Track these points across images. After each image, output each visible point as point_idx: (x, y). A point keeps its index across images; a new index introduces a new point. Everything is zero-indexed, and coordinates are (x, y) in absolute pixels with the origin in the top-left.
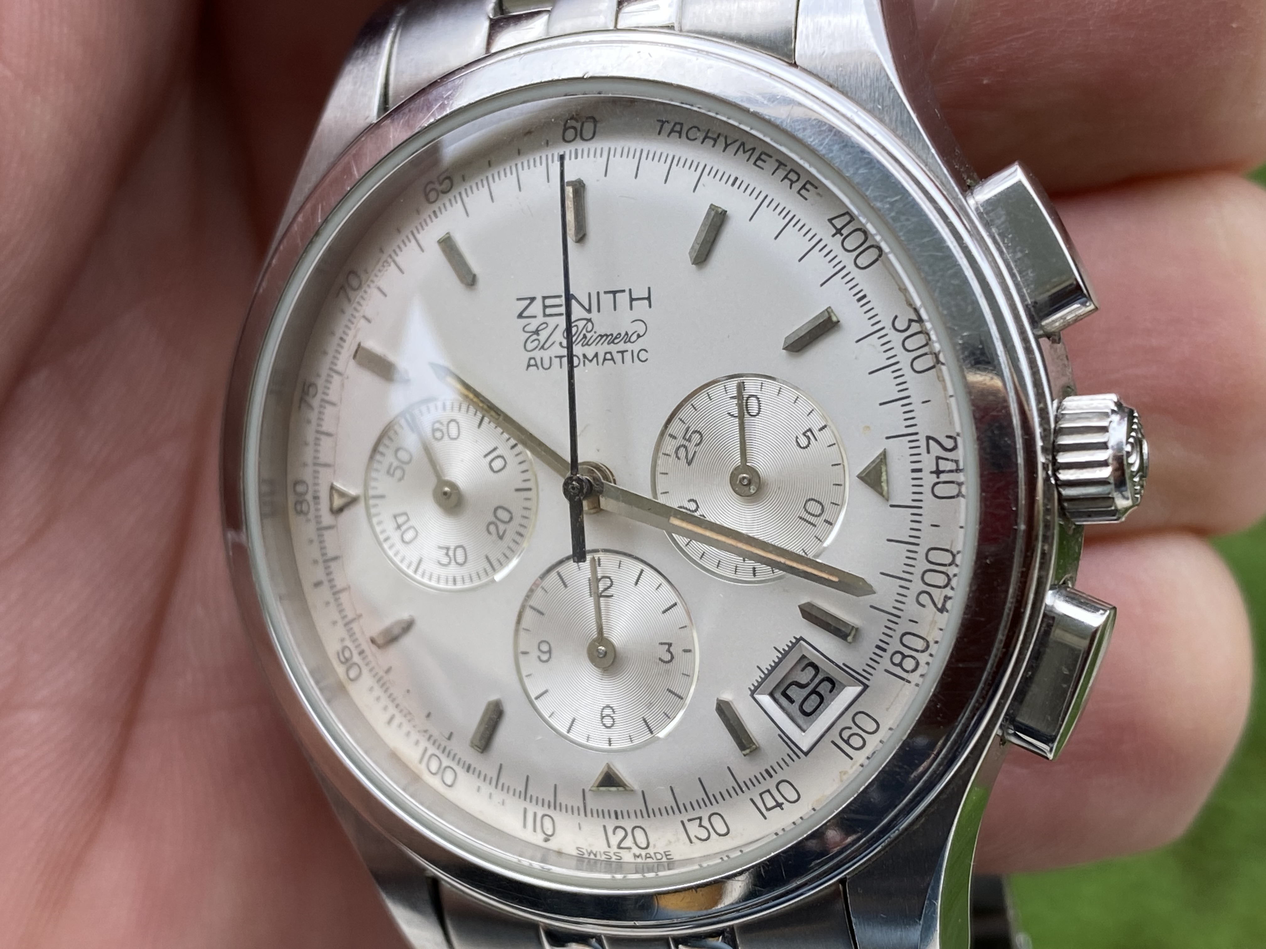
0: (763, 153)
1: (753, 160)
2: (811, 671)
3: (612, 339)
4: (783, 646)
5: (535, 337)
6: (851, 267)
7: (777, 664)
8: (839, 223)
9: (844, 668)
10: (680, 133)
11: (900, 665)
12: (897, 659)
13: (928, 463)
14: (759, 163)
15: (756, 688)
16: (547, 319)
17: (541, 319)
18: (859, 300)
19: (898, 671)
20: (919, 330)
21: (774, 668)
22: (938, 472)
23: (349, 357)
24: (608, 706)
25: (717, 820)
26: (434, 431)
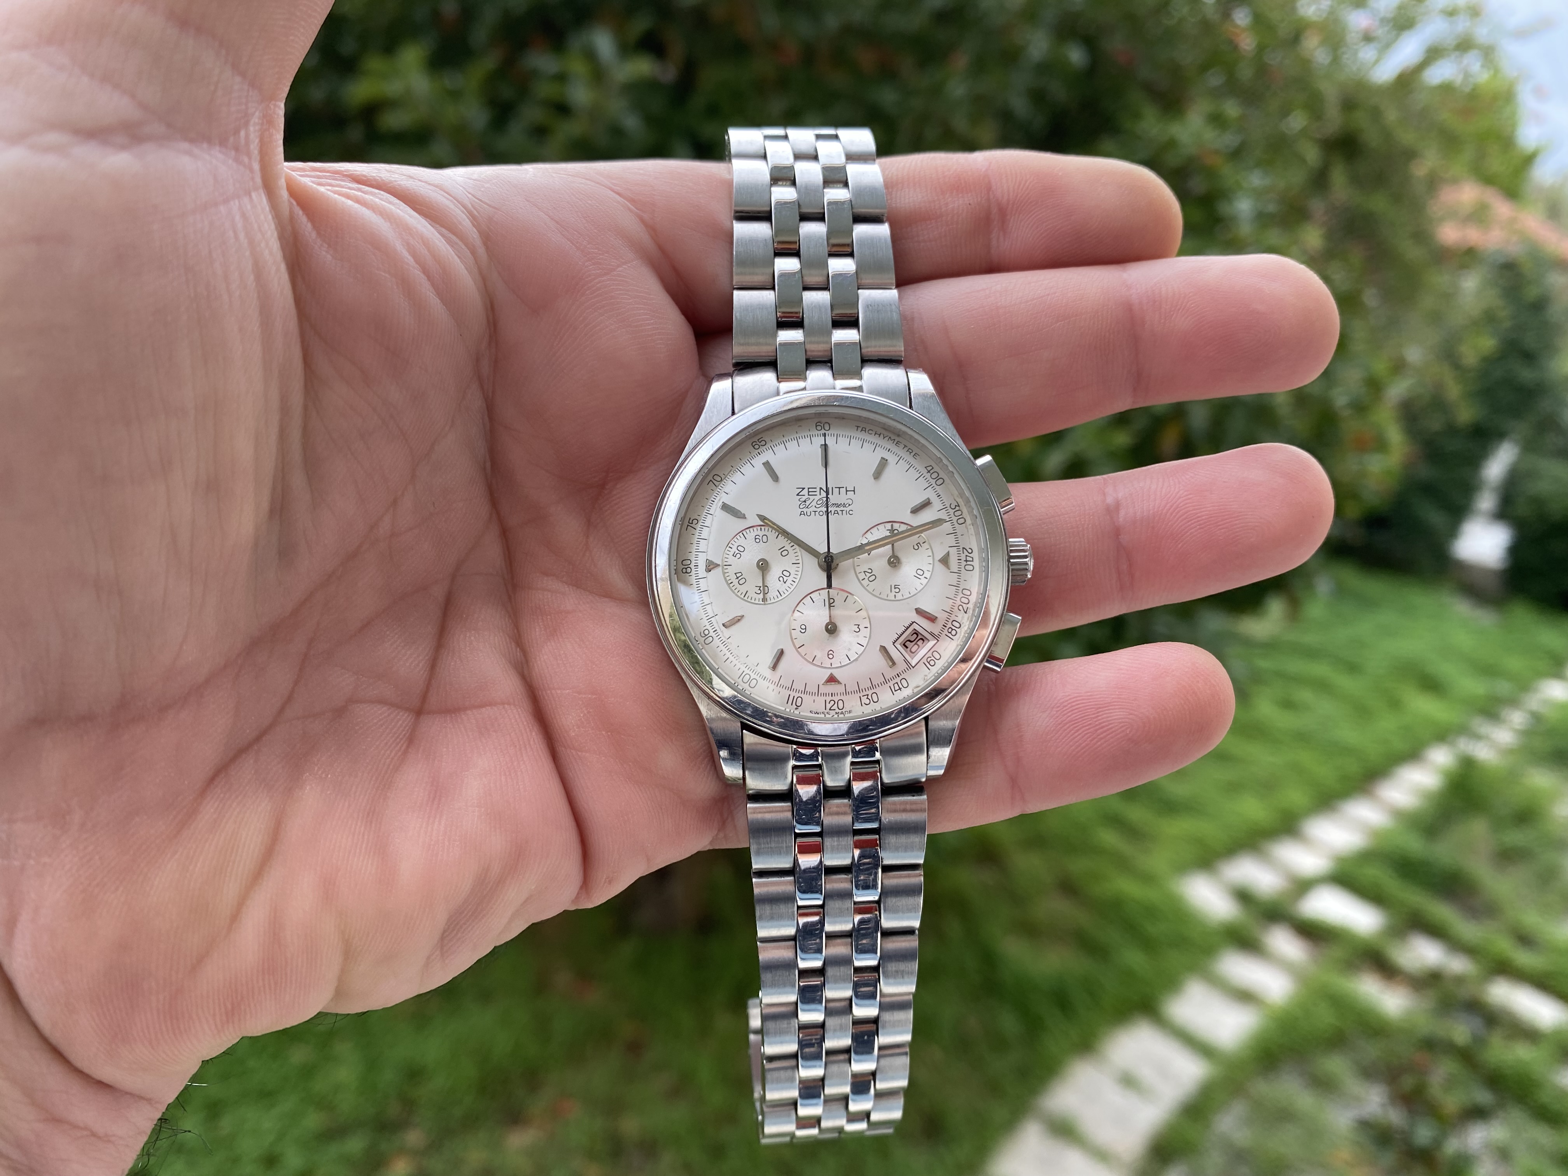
0: (898, 441)
1: (895, 443)
2: (915, 636)
3: (838, 506)
4: (906, 625)
5: (804, 503)
6: (934, 485)
7: (904, 632)
8: (929, 468)
9: (931, 634)
10: (865, 431)
11: (950, 633)
12: (950, 630)
13: (963, 558)
14: (897, 445)
15: (895, 641)
16: (809, 497)
17: (807, 496)
18: (938, 496)
19: (949, 635)
20: (958, 509)
21: (903, 633)
22: (966, 561)
23: (716, 508)
24: (831, 650)
25: (874, 696)
26: (756, 539)
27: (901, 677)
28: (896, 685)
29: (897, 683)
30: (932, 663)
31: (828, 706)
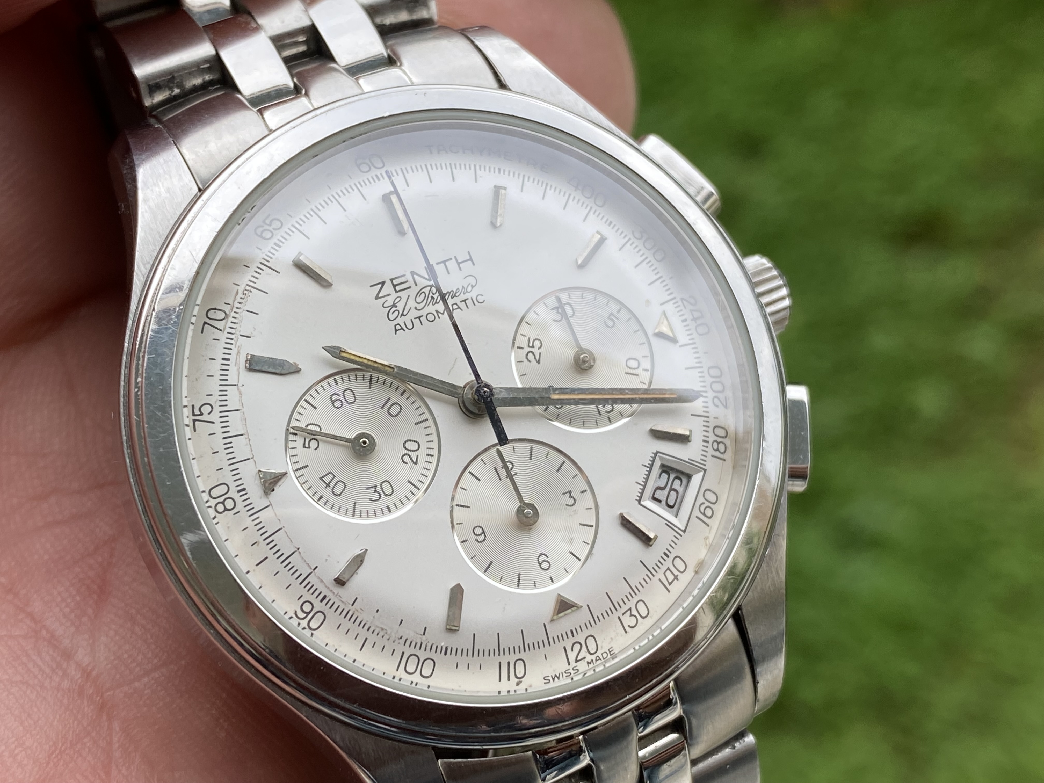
1: (502, 157)
2: (665, 475)
3: (453, 294)
4: (648, 462)
5: (394, 309)
6: (595, 207)
7: (648, 476)
9: (689, 462)
10: (445, 150)
11: (717, 450)
12: (715, 446)
13: (688, 315)
14: (507, 158)
15: (641, 497)
16: (399, 294)
17: (394, 295)
19: (717, 454)
21: (647, 479)
22: (695, 319)
23: (238, 370)
24: (541, 554)
25: (641, 606)
26: (333, 402)
27: (672, 556)
28: (668, 573)
29: (668, 569)
30: (709, 512)
31: (572, 656)
